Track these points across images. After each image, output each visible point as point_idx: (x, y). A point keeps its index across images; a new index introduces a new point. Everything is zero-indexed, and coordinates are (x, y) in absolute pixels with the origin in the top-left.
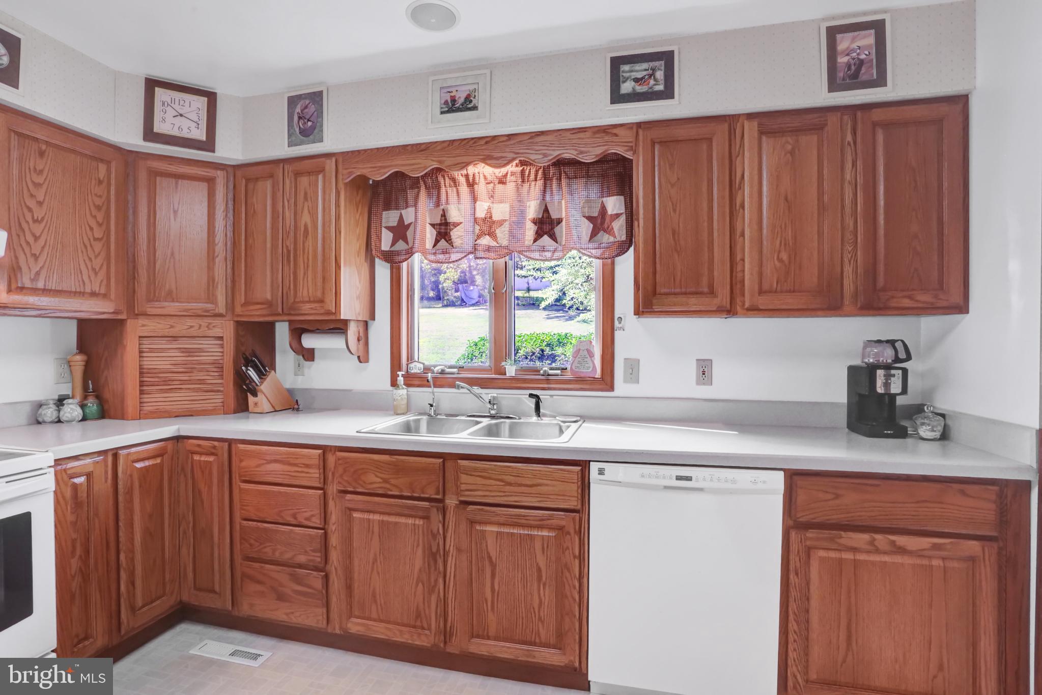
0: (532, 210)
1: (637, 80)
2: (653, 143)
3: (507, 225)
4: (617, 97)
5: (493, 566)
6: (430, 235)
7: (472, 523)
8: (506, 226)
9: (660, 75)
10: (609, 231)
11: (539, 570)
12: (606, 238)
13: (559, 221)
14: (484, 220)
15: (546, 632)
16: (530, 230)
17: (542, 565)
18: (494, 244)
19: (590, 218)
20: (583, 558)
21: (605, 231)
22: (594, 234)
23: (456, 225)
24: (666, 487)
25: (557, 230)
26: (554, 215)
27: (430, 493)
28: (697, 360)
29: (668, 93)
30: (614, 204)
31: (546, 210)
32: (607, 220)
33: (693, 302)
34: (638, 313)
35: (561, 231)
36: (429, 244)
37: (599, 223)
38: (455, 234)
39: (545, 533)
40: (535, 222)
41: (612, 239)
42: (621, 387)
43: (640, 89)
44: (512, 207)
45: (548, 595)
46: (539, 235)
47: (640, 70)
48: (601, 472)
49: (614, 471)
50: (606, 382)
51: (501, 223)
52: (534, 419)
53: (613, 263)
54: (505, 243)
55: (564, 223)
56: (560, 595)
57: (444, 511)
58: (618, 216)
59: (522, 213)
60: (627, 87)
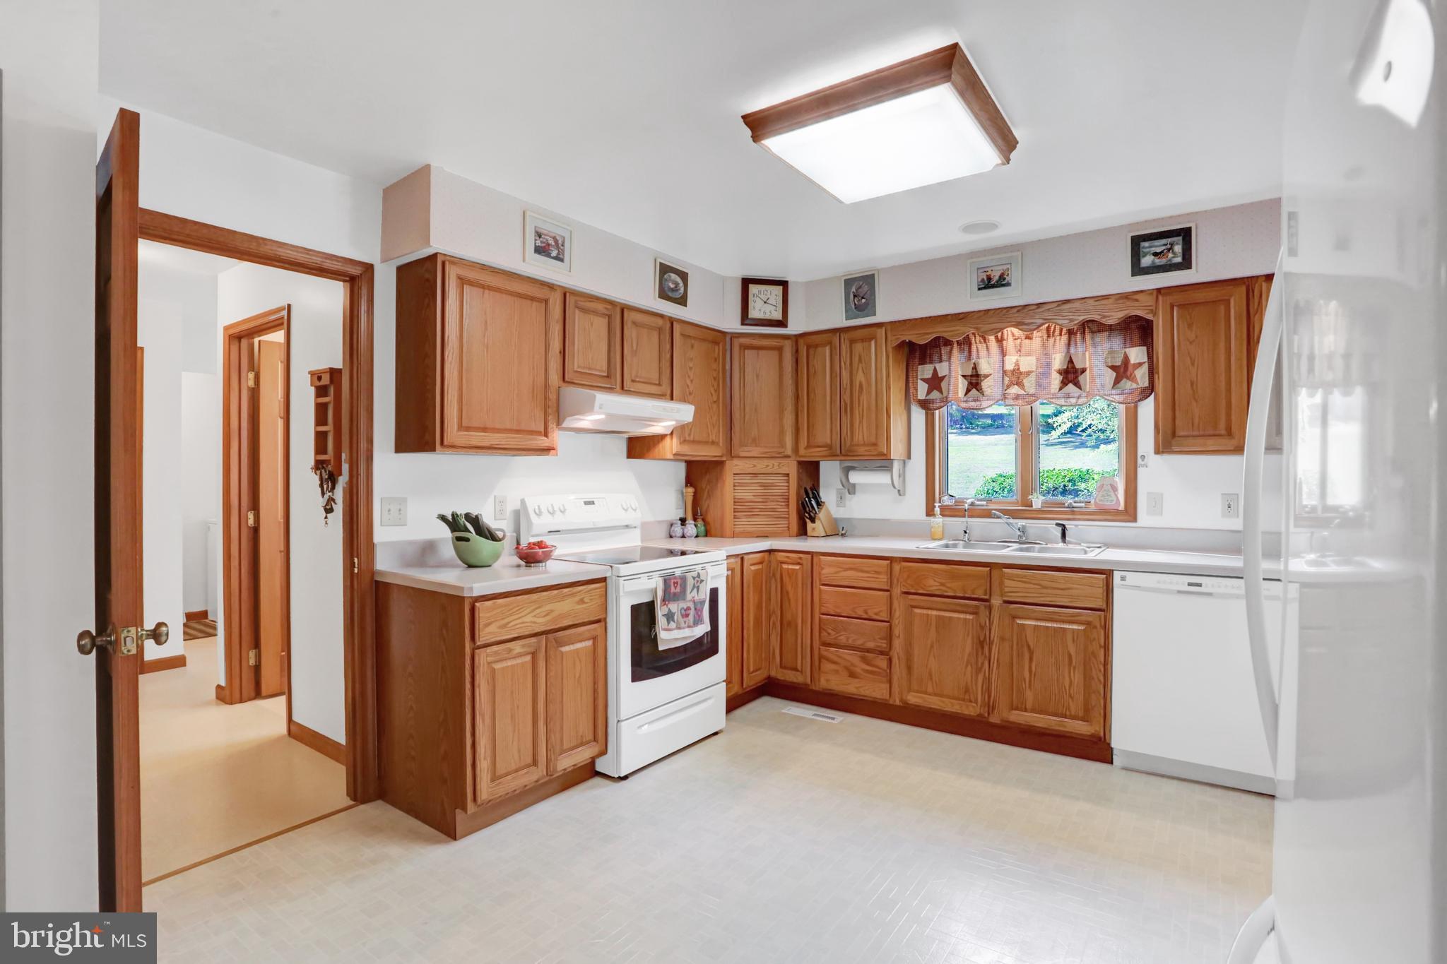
0: (1058, 361)
1: (1156, 254)
2: (1172, 307)
3: (1033, 375)
4: (1137, 270)
5: (1031, 653)
6: (962, 385)
7: (1014, 617)
8: (1033, 378)
9: (1178, 248)
10: (1133, 379)
11: (1070, 656)
12: (1127, 385)
13: (1083, 371)
14: (1013, 372)
15: (1076, 707)
16: (1056, 379)
17: (1072, 650)
18: (1021, 392)
19: (1113, 368)
20: (1107, 647)
21: (1128, 378)
22: (1117, 382)
23: (986, 376)
24: (1179, 592)
25: (1081, 378)
26: (1078, 365)
27: (980, 594)
28: (1222, 494)
29: (1186, 263)
30: (1137, 354)
31: (1071, 361)
32: (1130, 368)
33: (1211, 444)
34: (1157, 452)
35: (1085, 379)
36: (961, 393)
37: (1122, 371)
38: (985, 384)
39: (1075, 627)
40: (1060, 372)
41: (1134, 386)
42: (1145, 517)
43: (1158, 261)
44: (1038, 360)
45: (1078, 677)
46: (1064, 383)
47: (1159, 245)
48: (1123, 578)
49: (1132, 578)
50: (1130, 513)
51: (1028, 373)
52: (1061, 545)
53: (1136, 407)
54: (1032, 391)
55: (1088, 371)
56: (1087, 678)
57: (990, 608)
58: (1140, 364)
59: (1048, 365)
60: (1147, 261)
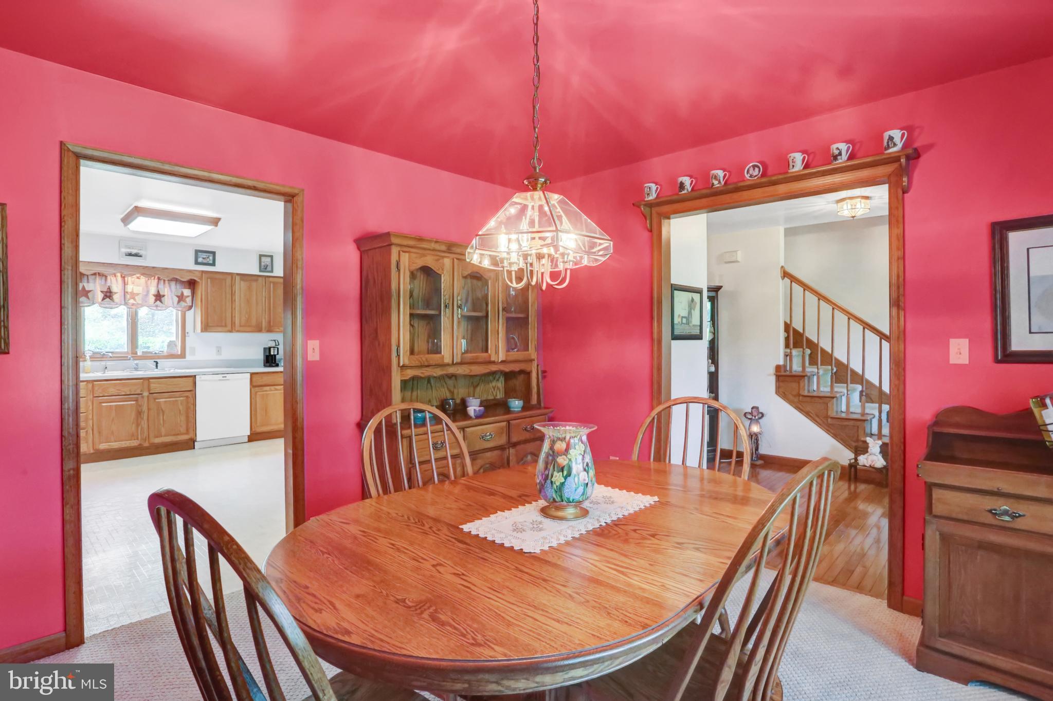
0: (153, 291)
1: (203, 258)
2: (208, 278)
3: (141, 295)
4: (197, 263)
5: (163, 412)
6: (100, 296)
7: (155, 399)
8: (140, 296)
9: (211, 258)
10: (185, 301)
11: (180, 411)
12: (183, 304)
13: (164, 296)
14: (131, 293)
15: (183, 430)
16: (152, 299)
17: (181, 407)
18: (135, 302)
19: (177, 296)
20: (195, 405)
21: (183, 301)
22: (179, 302)
23: (116, 293)
24: (220, 380)
25: (163, 299)
26: (162, 293)
27: (138, 392)
28: (217, 347)
29: (213, 264)
30: (187, 292)
31: (158, 291)
32: (184, 298)
33: (220, 329)
34: (202, 331)
35: (165, 299)
36: (100, 300)
37: (181, 298)
38: (115, 297)
39: (182, 398)
40: (154, 295)
41: (186, 305)
42: (189, 357)
43: (205, 261)
44: (143, 289)
45: (183, 418)
46: (156, 300)
47: (204, 255)
48: (200, 378)
49: (203, 377)
50: (183, 355)
51: (138, 294)
52: (156, 370)
53: (185, 313)
54: (140, 302)
55: (166, 297)
56: (187, 417)
57: (143, 397)
58: (188, 296)
59: (148, 292)
60: (200, 260)
